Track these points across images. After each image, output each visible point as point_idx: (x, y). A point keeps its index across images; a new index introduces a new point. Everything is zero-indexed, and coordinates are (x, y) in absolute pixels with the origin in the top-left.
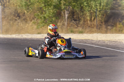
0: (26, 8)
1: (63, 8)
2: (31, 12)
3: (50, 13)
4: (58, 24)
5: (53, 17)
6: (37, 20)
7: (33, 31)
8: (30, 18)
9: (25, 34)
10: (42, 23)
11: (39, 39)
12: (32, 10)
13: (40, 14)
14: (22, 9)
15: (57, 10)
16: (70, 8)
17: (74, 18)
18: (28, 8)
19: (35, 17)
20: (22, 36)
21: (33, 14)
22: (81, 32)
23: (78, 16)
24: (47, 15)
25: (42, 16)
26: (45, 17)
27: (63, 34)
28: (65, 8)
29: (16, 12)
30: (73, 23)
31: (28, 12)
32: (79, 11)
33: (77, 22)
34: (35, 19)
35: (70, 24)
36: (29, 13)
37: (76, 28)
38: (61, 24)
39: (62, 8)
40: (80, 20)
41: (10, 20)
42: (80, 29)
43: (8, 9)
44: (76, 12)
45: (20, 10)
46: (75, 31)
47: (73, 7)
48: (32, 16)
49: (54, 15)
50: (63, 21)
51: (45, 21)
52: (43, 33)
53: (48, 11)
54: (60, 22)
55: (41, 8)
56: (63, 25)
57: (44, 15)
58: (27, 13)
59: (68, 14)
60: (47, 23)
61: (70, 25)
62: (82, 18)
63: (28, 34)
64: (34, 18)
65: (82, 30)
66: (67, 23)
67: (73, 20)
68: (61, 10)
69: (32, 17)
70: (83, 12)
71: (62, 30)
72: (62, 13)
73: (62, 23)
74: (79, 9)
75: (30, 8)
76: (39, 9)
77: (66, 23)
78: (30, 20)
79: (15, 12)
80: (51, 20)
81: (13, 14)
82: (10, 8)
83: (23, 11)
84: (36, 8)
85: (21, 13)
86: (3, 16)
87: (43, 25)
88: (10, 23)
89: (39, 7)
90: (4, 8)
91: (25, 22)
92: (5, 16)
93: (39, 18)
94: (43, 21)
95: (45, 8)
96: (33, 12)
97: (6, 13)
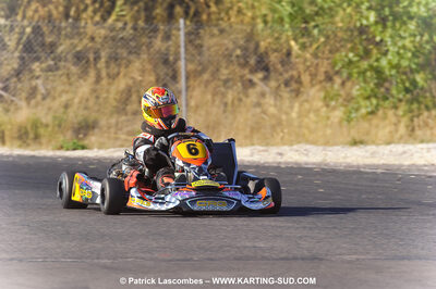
0: (298, 31)
2: (317, 48)
3: (402, 51)
6: (343, 84)
7: (329, 131)
8: (313, 76)
9: (295, 147)
10: (368, 98)
11: (358, 166)
12: (322, 39)
13: (355, 59)
14: (276, 35)
18: (306, 28)
19: (337, 73)
20: (281, 154)
21: (328, 59)
24: (390, 62)
25: (365, 64)
26: (378, 71)
29: (252, 46)
31: (303, 47)
34: (338, 81)
36: (311, 50)
41: (226, 82)
43: (213, 36)
45: (269, 40)
48: (324, 67)
49: (420, 60)
51: (382, 90)
52: (374, 143)
53: (395, 44)
55: (362, 30)
57: (377, 60)
58: (300, 52)
60: (393, 97)
63: (308, 147)
64: (331, 73)
69: (322, 70)
75: (316, 32)
76: (356, 33)
79: (245, 49)
80: (407, 84)
81: (234, 55)
82: (222, 31)
83: (281, 45)
84: (341, 28)
85: (276, 54)
86: (191, 67)
87: (371, 104)
88: (224, 95)
89: (355, 26)
90: (197, 29)
91: (292, 91)
92: (200, 64)
93: (355, 75)
94: (372, 90)
95: (382, 32)
96: (328, 47)
97: (209, 49)
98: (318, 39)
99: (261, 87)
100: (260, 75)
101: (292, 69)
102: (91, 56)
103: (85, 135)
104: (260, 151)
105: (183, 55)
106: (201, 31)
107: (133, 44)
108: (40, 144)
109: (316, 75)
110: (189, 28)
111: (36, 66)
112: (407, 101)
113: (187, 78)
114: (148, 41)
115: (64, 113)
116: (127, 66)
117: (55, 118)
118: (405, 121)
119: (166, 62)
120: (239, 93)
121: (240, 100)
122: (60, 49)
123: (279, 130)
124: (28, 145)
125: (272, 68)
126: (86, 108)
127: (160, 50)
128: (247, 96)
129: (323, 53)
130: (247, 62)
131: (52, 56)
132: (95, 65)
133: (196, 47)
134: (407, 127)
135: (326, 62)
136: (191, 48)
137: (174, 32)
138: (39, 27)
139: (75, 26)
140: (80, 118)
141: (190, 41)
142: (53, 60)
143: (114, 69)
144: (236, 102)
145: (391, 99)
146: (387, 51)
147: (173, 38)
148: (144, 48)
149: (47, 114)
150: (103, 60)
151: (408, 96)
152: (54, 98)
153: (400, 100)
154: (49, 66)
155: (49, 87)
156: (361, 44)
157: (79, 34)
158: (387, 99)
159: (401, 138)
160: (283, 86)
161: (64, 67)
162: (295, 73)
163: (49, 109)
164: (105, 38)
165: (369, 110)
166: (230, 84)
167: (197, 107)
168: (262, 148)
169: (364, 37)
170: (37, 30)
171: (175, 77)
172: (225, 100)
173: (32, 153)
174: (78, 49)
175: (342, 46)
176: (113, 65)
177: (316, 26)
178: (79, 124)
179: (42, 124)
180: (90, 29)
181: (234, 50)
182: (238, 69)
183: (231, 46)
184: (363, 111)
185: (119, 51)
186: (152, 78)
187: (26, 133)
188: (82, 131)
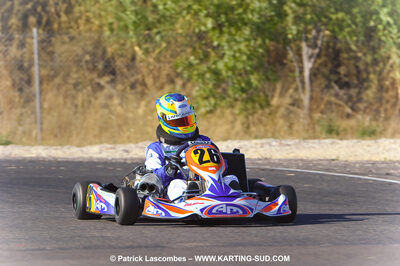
0: (141, 38)
1: (295, 32)
2: (160, 53)
3: (237, 55)
4: (275, 101)
5: (252, 73)
6: (184, 85)
8: (156, 78)
9: (140, 144)
10: (207, 98)
12: (164, 45)
13: (197, 61)
14: (122, 41)
15: (267, 41)
16: (321, 34)
17: (339, 73)
18: (149, 35)
19: (179, 75)
20: (127, 151)
21: (169, 62)
22: (370, 134)
23: (357, 67)
24: (226, 65)
25: (203, 68)
26: (216, 73)
27: (297, 141)
28: (299, 32)
29: (100, 52)
30: (337, 95)
31: (147, 52)
32: (359, 44)
33: (353, 92)
34: (179, 82)
35: (322, 99)
36: (154, 55)
37: (348, 116)
38: (287, 100)
39: (290, 36)
40: (366, 84)
41: (76, 85)
42: (366, 121)
43: (64, 43)
44: (349, 50)
45: (116, 46)
46: (345, 130)
47: (333, 31)
48: (166, 70)
49: (255, 62)
50: (294, 86)
51: (219, 90)
53: (230, 48)
54: (282, 95)
55: (201, 36)
56: (293, 104)
57: (215, 63)
58: (143, 57)
59: (312, 60)
60: (229, 96)
61: (322, 106)
62: (372, 76)
64: (173, 75)
65: (374, 123)
66: (312, 98)
67: (333, 84)
68: (287, 42)
69: (164, 73)
70: (374, 50)
71: (290, 126)
72: (291, 55)
73: (291, 96)
74: (362, 38)
75: (158, 38)
76: (195, 39)
77: (306, 99)
78: (158, 84)
79: (93, 55)
80: (243, 85)
81: (84, 60)
82: (72, 39)
83: (126, 50)
84: (181, 34)
85: (122, 59)
86: (44, 72)
87: (210, 104)
88: (74, 97)
89: (194, 32)
90: (48, 38)
91: (136, 93)
92: (52, 69)
93: (195, 78)
94: (211, 91)
95: (218, 37)
96: (170, 52)
97: (60, 55)
98: (161, 45)
99: (108, 89)
100: (107, 78)
104: (107, 149)
105: (36, 61)
106: (53, 39)
109: (158, 77)
110: (43, 37)
112: (243, 100)
113: (41, 83)
118: (241, 119)
120: (88, 96)
121: (90, 102)
123: (125, 129)
125: (118, 72)
129: (165, 57)
134: (243, 124)
135: (167, 66)
136: (44, 55)
137: (28, 40)
141: (43, 49)
144: (86, 104)
145: (228, 99)
146: (224, 54)
147: (27, 45)
151: (244, 95)
153: (236, 100)
156: (200, 48)
158: (224, 98)
159: (237, 134)
162: (139, 77)
165: (208, 109)
166: (80, 87)
167: (50, 109)
168: (109, 146)
169: (204, 42)
171: (29, 82)
175: (182, 51)
177: (158, 33)
181: (83, 56)
182: (87, 73)
183: (80, 52)
184: (203, 110)
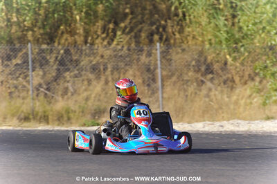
101: (228, 73)
102: (102, 68)
103: (99, 117)
107: (128, 59)
108: (71, 123)
111: (67, 74)
114: (137, 57)
115: (86, 103)
116: (124, 74)
117: (80, 107)
119: (148, 70)
122: (82, 63)
124: (63, 124)
126: (99, 100)
127: (145, 62)
128: (200, 90)
130: (200, 69)
131: (77, 68)
132: (104, 73)
133: (168, 60)
138: (68, 50)
139: (91, 49)
140: (95, 107)
142: (78, 70)
143: (116, 75)
148: (135, 61)
149: (75, 105)
150: (109, 70)
152: (79, 94)
154: (75, 74)
155: (75, 87)
157: (94, 54)
160: (222, 84)
161: (85, 74)
163: (76, 101)
164: (111, 56)
170: (67, 51)
172: (187, 93)
173: (66, 129)
174: (94, 63)
176: (115, 73)
178: (95, 110)
179: (72, 111)
180: (101, 50)
185: (120, 64)
186: (140, 81)
187: (62, 116)
188: (97, 115)
